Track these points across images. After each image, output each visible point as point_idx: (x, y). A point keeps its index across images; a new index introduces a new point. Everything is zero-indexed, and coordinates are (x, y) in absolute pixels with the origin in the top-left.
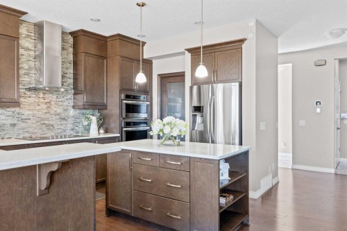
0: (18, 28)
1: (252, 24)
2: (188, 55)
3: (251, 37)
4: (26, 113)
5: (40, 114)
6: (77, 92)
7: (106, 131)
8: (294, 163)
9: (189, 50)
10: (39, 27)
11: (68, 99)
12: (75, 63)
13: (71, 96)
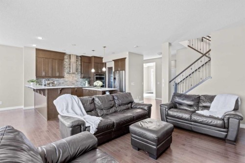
0: (64, 57)
1: (128, 53)
2: (113, 62)
3: (127, 57)
4: (66, 79)
5: (71, 80)
6: (81, 73)
7: (90, 85)
8: (156, 97)
9: (113, 60)
10: (70, 55)
11: (79, 76)
12: (81, 65)
13: (80, 74)
